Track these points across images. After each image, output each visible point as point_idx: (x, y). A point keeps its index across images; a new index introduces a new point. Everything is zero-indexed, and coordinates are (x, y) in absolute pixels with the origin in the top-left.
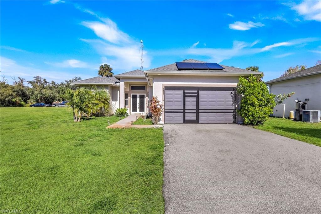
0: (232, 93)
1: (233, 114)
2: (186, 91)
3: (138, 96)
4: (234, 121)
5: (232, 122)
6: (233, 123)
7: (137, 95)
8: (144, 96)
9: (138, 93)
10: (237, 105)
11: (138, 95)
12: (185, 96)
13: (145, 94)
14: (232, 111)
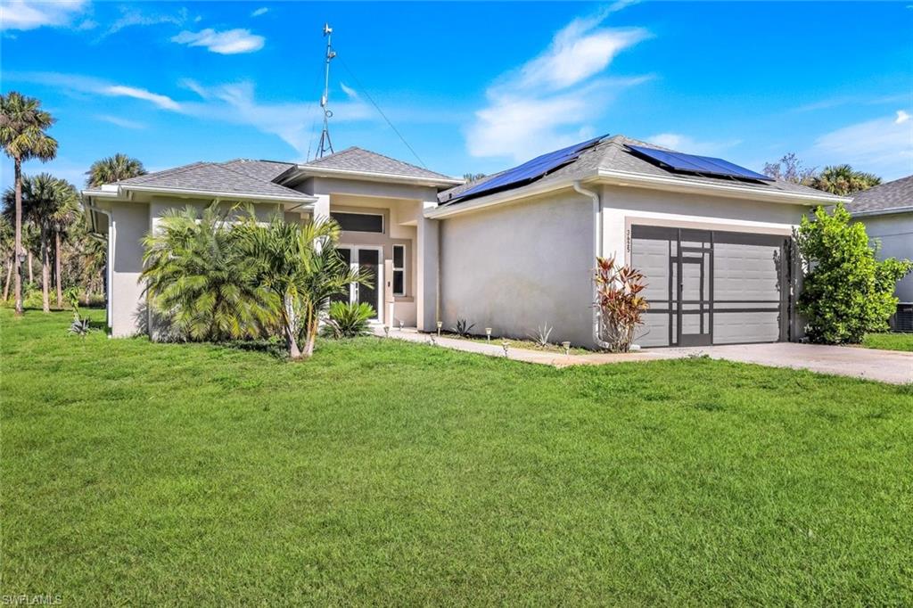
0: (775, 252)
1: (777, 314)
2: (684, 244)
3: (352, 252)
4: (780, 336)
5: (777, 338)
6: (779, 341)
7: (349, 250)
8: (376, 253)
9: (356, 242)
10: (792, 289)
11: (355, 250)
12: (678, 260)
13: (380, 249)
14: (776, 306)
